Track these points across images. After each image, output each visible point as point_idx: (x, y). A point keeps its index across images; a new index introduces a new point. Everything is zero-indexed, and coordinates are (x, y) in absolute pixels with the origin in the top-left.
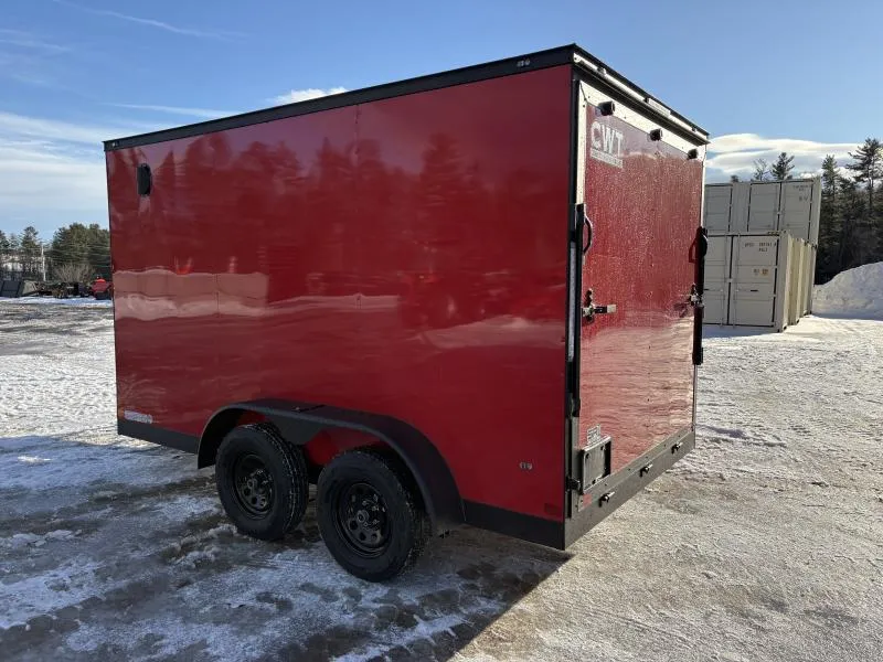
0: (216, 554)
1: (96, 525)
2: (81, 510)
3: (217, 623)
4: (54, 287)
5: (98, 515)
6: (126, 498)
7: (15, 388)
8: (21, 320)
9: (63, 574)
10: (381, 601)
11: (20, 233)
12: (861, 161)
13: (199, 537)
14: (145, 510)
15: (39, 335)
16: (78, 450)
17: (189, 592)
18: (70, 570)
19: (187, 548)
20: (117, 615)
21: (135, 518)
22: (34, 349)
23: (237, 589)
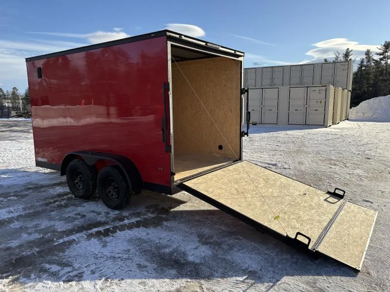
0: (65, 203)
1: (26, 195)
2: (21, 191)
3: (60, 221)
4: (24, 113)
5: (27, 193)
6: (37, 188)
7: (3, 153)
8: (9, 127)
9: (12, 209)
10: (116, 215)
11: (10, 90)
12: (382, 51)
13: (60, 199)
14: (44, 191)
15: (15, 133)
16: (23, 173)
17: (53, 213)
18: (14, 208)
19: (55, 202)
20: (28, 219)
21: (39, 193)
22: (12, 138)
23: (69, 212)
